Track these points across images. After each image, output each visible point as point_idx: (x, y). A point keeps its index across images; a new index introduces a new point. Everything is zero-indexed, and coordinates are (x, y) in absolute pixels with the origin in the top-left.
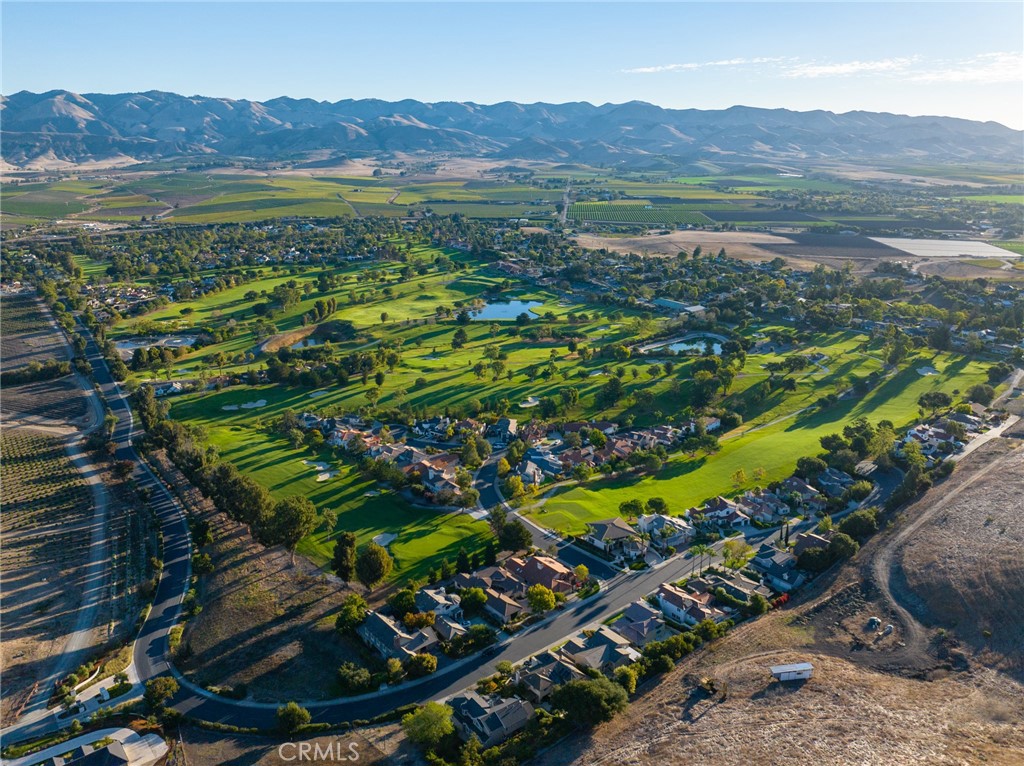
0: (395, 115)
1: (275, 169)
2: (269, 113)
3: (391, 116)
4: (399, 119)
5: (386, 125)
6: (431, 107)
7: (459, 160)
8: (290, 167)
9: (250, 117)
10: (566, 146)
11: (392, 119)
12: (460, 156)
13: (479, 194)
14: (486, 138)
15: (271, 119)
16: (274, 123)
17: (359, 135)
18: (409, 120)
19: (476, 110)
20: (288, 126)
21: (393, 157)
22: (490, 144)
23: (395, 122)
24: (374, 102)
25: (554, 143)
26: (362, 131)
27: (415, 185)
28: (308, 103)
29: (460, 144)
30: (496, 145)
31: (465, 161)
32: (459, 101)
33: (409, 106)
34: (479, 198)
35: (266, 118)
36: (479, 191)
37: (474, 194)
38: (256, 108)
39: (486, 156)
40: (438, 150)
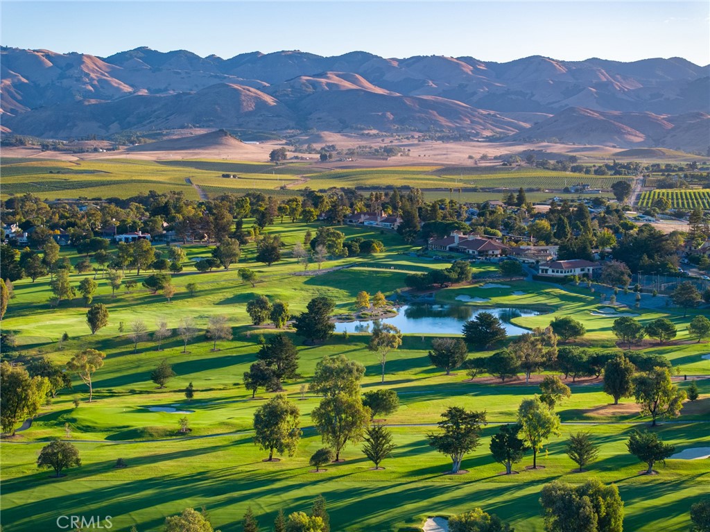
0: (330, 74)
1: (96, 150)
2: (113, 74)
3: (323, 75)
4: (335, 79)
5: (311, 90)
6: (396, 64)
7: (439, 144)
8: (122, 148)
9: (78, 80)
10: (642, 123)
11: (323, 80)
12: (440, 138)
13: (461, 180)
14: (492, 113)
15: (115, 82)
16: (118, 89)
17: (261, 104)
18: (354, 81)
19: (476, 70)
20: (144, 92)
21: (318, 139)
22: (498, 123)
23: (328, 84)
24: (297, 56)
25: (617, 118)
26: (269, 99)
27: (340, 171)
28: (183, 58)
29: (443, 121)
30: (509, 124)
31: (451, 145)
32: (447, 55)
33: (358, 62)
34: (461, 185)
35: (107, 82)
36: (462, 177)
37: (453, 180)
38: (91, 65)
39: (490, 139)
40: (402, 130)
